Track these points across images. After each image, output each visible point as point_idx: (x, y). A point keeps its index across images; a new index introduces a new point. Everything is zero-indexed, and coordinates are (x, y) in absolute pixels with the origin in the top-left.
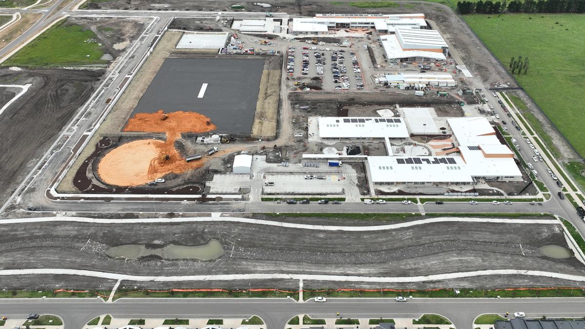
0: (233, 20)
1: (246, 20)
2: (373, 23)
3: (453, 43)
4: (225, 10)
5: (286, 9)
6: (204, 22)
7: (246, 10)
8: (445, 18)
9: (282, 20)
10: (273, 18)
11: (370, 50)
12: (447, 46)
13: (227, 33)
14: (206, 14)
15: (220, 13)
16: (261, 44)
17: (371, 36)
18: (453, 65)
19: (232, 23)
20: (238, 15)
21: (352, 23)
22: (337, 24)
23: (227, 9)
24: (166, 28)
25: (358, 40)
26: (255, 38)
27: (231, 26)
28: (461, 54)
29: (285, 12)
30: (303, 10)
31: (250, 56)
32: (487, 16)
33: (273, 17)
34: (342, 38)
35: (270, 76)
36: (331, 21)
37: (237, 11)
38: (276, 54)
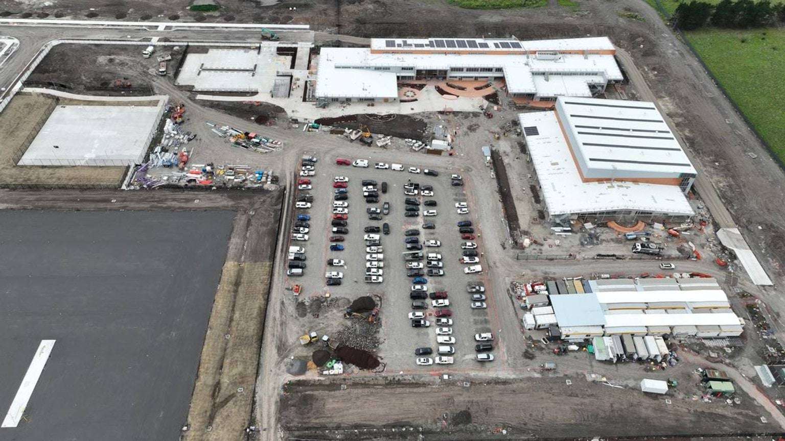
0: (186, 51)
1: (215, 50)
2: (499, 70)
3: (687, 133)
4: (175, 18)
5: (308, 14)
6: (118, 58)
7: (222, 15)
8: (650, 42)
9: (295, 50)
10: (277, 44)
11: (497, 162)
12: (691, 170)
13: (163, 99)
14: (129, 31)
15: (162, 26)
16: (237, 143)
17: (496, 108)
18: (709, 230)
19: (181, 63)
20: (200, 32)
21: (453, 69)
22: (419, 72)
23: (180, 13)
24: (19, 84)
25: (467, 123)
26: (226, 117)
27: (176, 74)
28: (715, 178)
29: (306, 21)
30: (345, 16)
31: (202, 194)
32: (739, 35)
33: (277, 39)
34: (429, 115)
35: (241, 289)
36: (405, 65)
37: (201, 19)
38: (268, 185)
